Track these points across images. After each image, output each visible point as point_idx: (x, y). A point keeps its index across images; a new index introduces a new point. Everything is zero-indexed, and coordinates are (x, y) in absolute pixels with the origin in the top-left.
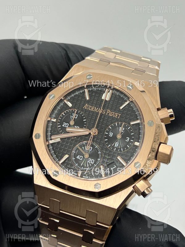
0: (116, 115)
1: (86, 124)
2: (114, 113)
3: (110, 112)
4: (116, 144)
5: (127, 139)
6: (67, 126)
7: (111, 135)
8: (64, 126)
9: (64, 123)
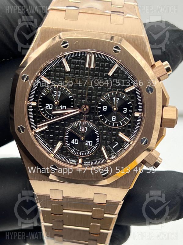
4: (113, 118)
5: (125, 110)
6: (51, 107)
7: (105, 108)
8: (48, 108)
9: (46, 105)
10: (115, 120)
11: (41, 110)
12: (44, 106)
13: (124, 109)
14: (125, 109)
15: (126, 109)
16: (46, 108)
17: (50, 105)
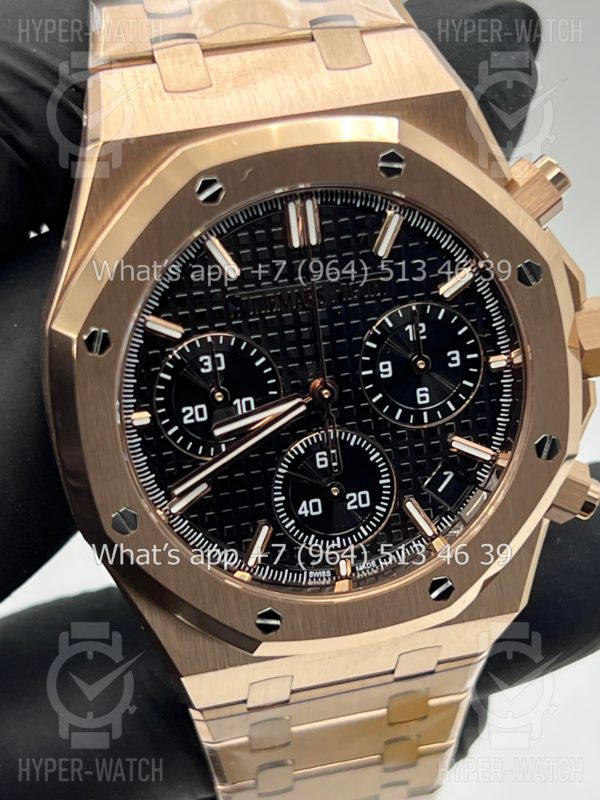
4: (419, 396)
5: (453, 359)
6: (201, 415)
7: (385, 370)
8: (192, 421)
9: (184, 410)
10: (427, 401)
11: (170, 432)
12: (177, 418)
13: (449, 354)
14: (454, 355)
15: (457, 352)
16: (186, 421)
17: (197, 407)
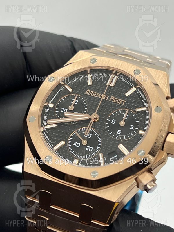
0: (120, 101)
1: (86, 110)
2: (118, 99)
3: (114, 98)
4: (118, 132)
7: (113, 122)
